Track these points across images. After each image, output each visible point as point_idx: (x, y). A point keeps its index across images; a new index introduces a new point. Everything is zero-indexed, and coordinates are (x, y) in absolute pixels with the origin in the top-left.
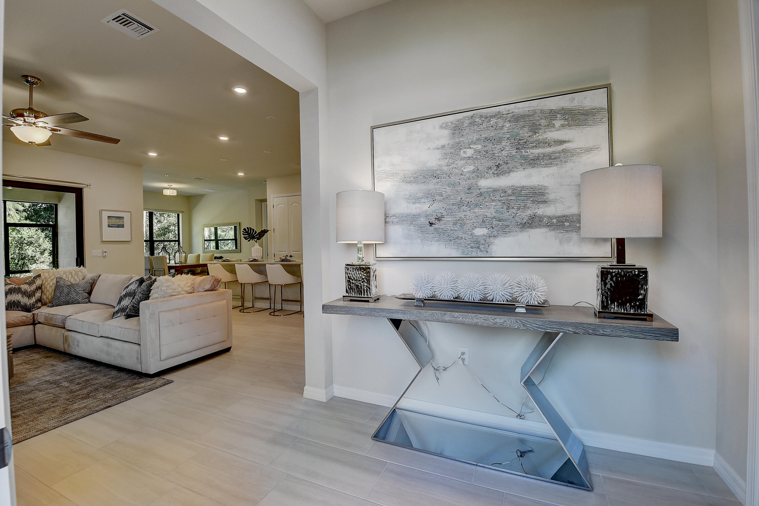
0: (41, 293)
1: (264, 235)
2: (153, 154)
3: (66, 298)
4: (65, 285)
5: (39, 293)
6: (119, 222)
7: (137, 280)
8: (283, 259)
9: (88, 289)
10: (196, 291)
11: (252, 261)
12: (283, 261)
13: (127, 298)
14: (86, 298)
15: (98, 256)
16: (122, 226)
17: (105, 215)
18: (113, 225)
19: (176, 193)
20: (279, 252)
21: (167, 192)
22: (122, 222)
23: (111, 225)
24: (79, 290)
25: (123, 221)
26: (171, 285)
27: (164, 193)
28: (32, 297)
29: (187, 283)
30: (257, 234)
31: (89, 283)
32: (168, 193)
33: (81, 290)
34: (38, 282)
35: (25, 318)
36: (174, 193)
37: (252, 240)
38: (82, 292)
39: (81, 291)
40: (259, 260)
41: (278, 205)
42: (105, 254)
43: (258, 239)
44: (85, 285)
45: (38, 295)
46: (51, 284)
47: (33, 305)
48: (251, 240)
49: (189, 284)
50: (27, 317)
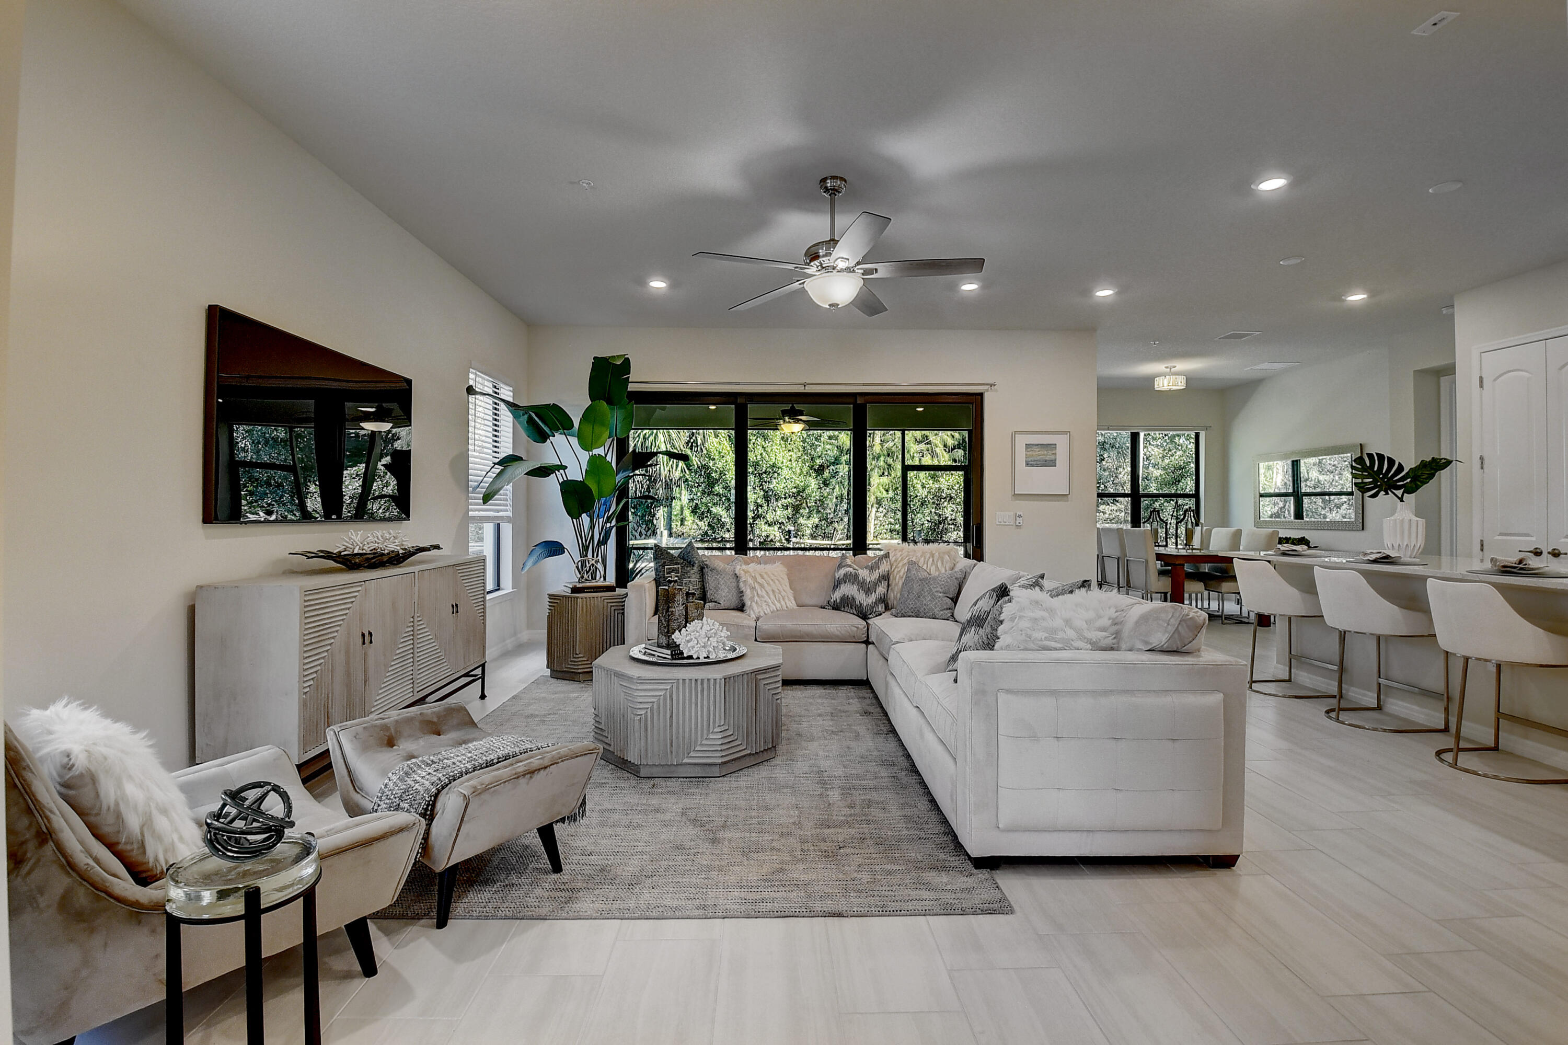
0: (886, 587)
1: (1431, 476)
2: (1104, 293)
3: (916, 604)
4: (916, 578)
5: (883, 588)
6: (1047, 455)
7: (993, 590)
8: (1504, 567)
9: (952, 592)
10: (1124, 646)
11: (1375, 561)
12: (1506, 570)
13: (973, 629)
14: (947, 609)
15: (1006, 524)
16: (1052, 463)
17: (1021, 441)
18: (1034, 461)
19: (1184, 381)
20: (1501, 534)
21: (1162, 384)
22: (1053, 454)
23: (1031, 461)
24: (936, 590)
25: (1054, 452)
26: (1044, 619)
27: (1156, 387)
28: (872, 594)
29: (1100, 617)
30: (1407, 473)
31: (956, 578)
32: (1166, 384)
33: (941, 590)
34: (884, 567)
35: (856, 629)
36: (1179, 384)
37: (1387, 494)
38: (940, 595)
39: (940, 593)
40: (1408, 559)
41: (1505, 373)
42: (1019, 520)
43: (1410, 490)
44: (947, 582)
45: (881, 590)
46: (901, 574)
47: (872, 607)
48: (1382, 493)
49: (1105, 622)
50: (857, 628)
